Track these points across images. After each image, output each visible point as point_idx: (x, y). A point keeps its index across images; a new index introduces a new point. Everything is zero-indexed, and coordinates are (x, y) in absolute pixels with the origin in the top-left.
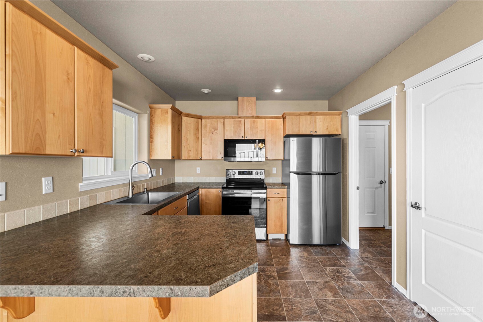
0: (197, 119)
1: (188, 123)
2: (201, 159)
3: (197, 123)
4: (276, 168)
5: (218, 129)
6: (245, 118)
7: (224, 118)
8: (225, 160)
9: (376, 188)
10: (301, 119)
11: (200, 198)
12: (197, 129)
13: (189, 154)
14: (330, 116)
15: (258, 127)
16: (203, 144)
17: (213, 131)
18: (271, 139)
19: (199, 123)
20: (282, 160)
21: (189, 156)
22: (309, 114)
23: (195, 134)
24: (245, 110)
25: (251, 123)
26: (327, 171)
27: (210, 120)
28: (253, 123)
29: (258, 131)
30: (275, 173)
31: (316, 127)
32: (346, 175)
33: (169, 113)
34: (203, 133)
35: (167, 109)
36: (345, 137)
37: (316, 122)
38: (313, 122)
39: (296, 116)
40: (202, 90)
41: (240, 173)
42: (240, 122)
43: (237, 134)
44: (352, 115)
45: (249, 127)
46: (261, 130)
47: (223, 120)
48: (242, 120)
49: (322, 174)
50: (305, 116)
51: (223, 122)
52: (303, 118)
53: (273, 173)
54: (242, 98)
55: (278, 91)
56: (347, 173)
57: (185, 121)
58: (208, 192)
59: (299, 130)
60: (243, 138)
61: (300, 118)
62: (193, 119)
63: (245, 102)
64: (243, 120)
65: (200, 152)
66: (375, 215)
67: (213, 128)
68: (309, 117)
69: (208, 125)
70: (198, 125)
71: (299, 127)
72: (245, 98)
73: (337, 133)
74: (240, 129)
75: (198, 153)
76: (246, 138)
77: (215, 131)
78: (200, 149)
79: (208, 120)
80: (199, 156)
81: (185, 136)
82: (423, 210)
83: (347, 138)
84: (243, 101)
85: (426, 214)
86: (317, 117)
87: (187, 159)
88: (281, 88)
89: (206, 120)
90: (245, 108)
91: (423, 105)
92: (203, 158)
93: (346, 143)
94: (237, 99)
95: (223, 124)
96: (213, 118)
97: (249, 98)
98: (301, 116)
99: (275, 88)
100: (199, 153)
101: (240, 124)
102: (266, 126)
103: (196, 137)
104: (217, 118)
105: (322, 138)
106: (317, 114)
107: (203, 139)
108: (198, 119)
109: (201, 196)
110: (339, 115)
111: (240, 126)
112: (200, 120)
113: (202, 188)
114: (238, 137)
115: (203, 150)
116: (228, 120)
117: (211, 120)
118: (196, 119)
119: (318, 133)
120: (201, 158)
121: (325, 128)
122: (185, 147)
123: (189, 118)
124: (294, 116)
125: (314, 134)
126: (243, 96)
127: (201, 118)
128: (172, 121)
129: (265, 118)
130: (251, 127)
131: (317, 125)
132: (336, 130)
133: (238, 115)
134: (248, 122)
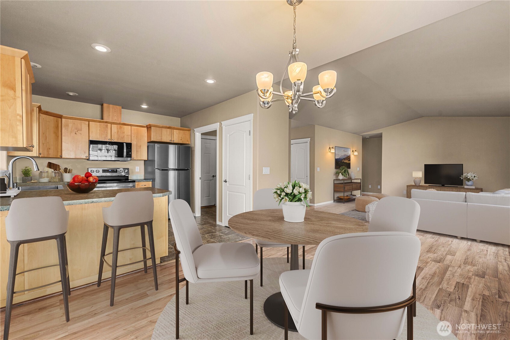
0: (56, 118)
1: (47, 121)
2: (61, 157)
3: (57, 121)
4: (139, 167)
5: (82, 130)
6: (112, 123)
7: (89, 121)
9: (210, 180)
10: (163, 131)
12: (57, 127)
13: (48, 152)
14: (183, 131)
15: (124, 132)
16: (63, 143)
17: (76, 131)
18: (137, 144)
19: (59, 122)
20: (145, 161)
21: (49, 154)
22: (169, 128)
23: (55, 133)
24: (111, 116)
25: (117, 128)
26: (180, 168)
27: (72, 120)
28: (120, 128)
29: (124, 136)
30: (138, 171)
31: (173, 137)
32: (193, 170)
34: (63, 132)
36: (192, 146)
37: (173, 134)
38: (172, 134)
39: (159, 128)
40: (66, 92)
41: (104, 171)
42: (107, 126)
43: (103, 136)
44: (197, 132)
45: (116, 131)
46: (128, 135)
47: (88, 122)
48: (108, 124)
49: (177, 170)
50: (166, 129)
51: (87, 124)
52: (164, 130)
53: (136, 171)
54: (108, 105)
55: (144, 106)
56: (194, 169)
57: (44, 119)
59: (162, 139)
60: (110, 141)
62: (52, 117)
63: (111, 110)
64: (109, 125)
66: (210, 197)
67: (76, 129)
68: (168, 130)
69: (70, 125)
71: (162, 136)
72: (111, 105)
73: (188, 143)
74: (107, 133)
76: (112, 141)
77: (79, 132)
78: (60, 148)
79: (69, 120)
80: (59, 154)
81: (44, 134)
82: (228, 182)
83: (194, 146)
84: (109, 107)
85: (229, 184)
86: (174, 130)
87: (46, 156)
88: (147, 105)
89: (67, 120)
90: (111, 114)
91: (228, 135)
92: (63, 157)
93: (193, 150)
94: (101, 104)
95: (88, 126)
96: (75, 119)
97: (115, 106)
98: (163, 129)
99: (141, 104)
100: (59, 151)
101: (107, 128)
102: (132, 132)
103: (56, 136)
104: (81, 120)
105: (176, 146)
106: (174, 128)
107: (64, 138)
108: (58, 118)
110: (189, 131)
111: (107, 129)
112: (60, 119)
114: (104, 139)
115: (63, 149)
116: (93, 122)
119: (174, 142)
121: (180, 139)
122: (44, 144)
123: (48, 116)
124: (157, 128)
125: (172, 142)
126: (109, 103)
127: (61, 117)
129: (131, 125)
130: (117, 132)
131: (174, 137)
132: (187, 141)
133: (103, 119)
134: (114, 127)
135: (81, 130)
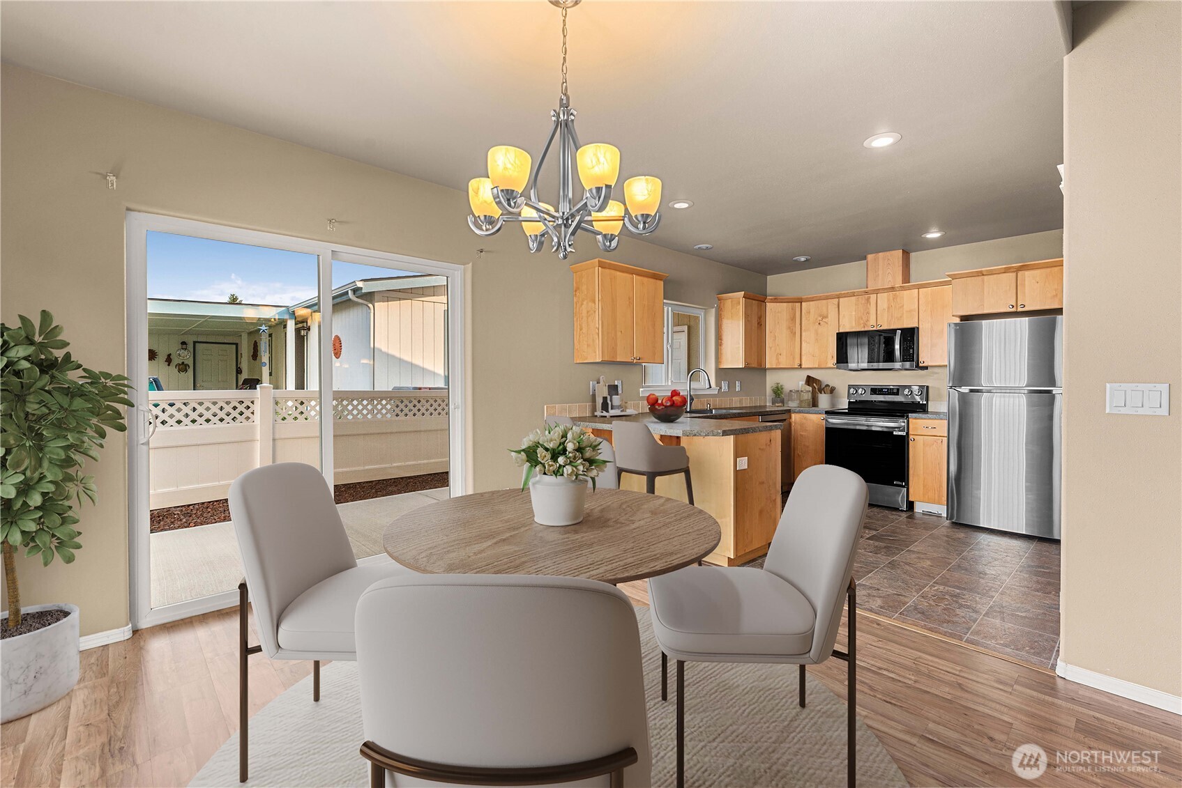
0: (793, 304)
1: (777, 311)
2: (801, 368)
3: (792, 309)
5: (829, 316)
6: (877, 292)
7: (840, 297)
8: (837, 368)
10: (986, 283)
11: (793, 428)
12: (793, 319)
13: (779, 359)
15: (903, 306)
16: (803, 343)
17: (820, 321)
18: (931, 326)
19: (797, 309)
21: (779, 363)
22: (1007, 270)
23: (789, 328)
24: (879, 277)
25: (889, 300)
28: (894, 299)
29: (903, 314)
31: (1024, 295)
33: (741, 303)
34: (802, 325)
35: (739, 299)
37: (1023, 285)
38: (1018, 287)
39: (973, 278)
40: (795, 259)
41: (874, 392)
42: (868, 299)
43: (862, 322)
45: (885, 306)
46: (910, 311)
47: (837, 300)
48: (871, 295)
50: (995, 276)
51: (836, 303)
52: (989, 281)
54: (874, 255)
55: (934, 235)
57: (772, 309)
58: (805, 418)
59: (984, 306)
60: (874, 329)
61: (983, 281)
62: (786, 304)
63: (881, 262)
64: (873, 297)
65: (797, 357)
67: (821, 316)
68: (1005, 276)
69: (812, 311)
70: (795, 314)
71: (984, 300)
72: (880, 254)
74: (869, 313)
75: (794, 358)
76: (879, 328)
77: (824, 320)
78: (797, 350)
79: (811, 303)
80: (797, 362)
81: (771, 332)
84: (876, 260)
86: (1028, 273)
87: (776, 368)
88: (940, 231)
89: (808, 303)
90: (880, 272)
92: (803, 366)
94: (865, 258)
95: (837, 306)
96: (820, 299)
97: (887, 254)
98: (985, 277)
99: (927, 232)
101: (869, 304)
102: (920, 303)
103: (792, 333)
104: (827, 298)
107: (803, 334)
108: (795, 304)
109: (793, 424)
111: (869, 307)
112: (798, 305)
113: (795, 412)
114: (864, 328)
115: (803, 353)
116: (846, 298)
117: (815, 302)
118: (790, 304)
119: (1027, 308)
120: (800, 365)
121: (1050, 295)
122: (772, 349)
123: (778, 304)
124: (969, 279)
125: (1020, 309)
126: (877, 251)
127: (800, 301)
128: (745, 314)
129: (918, 288)
130: (889, 308)
131: (1025, 292)
133: (867, 288)
134: (883, 297)
135: (827, 317)
